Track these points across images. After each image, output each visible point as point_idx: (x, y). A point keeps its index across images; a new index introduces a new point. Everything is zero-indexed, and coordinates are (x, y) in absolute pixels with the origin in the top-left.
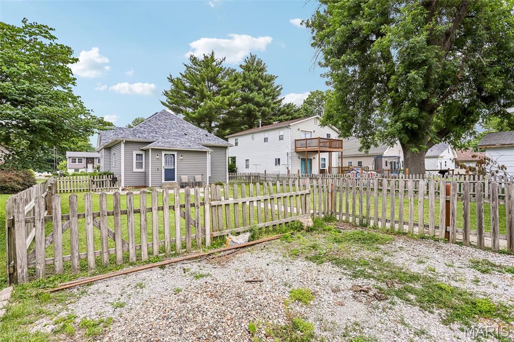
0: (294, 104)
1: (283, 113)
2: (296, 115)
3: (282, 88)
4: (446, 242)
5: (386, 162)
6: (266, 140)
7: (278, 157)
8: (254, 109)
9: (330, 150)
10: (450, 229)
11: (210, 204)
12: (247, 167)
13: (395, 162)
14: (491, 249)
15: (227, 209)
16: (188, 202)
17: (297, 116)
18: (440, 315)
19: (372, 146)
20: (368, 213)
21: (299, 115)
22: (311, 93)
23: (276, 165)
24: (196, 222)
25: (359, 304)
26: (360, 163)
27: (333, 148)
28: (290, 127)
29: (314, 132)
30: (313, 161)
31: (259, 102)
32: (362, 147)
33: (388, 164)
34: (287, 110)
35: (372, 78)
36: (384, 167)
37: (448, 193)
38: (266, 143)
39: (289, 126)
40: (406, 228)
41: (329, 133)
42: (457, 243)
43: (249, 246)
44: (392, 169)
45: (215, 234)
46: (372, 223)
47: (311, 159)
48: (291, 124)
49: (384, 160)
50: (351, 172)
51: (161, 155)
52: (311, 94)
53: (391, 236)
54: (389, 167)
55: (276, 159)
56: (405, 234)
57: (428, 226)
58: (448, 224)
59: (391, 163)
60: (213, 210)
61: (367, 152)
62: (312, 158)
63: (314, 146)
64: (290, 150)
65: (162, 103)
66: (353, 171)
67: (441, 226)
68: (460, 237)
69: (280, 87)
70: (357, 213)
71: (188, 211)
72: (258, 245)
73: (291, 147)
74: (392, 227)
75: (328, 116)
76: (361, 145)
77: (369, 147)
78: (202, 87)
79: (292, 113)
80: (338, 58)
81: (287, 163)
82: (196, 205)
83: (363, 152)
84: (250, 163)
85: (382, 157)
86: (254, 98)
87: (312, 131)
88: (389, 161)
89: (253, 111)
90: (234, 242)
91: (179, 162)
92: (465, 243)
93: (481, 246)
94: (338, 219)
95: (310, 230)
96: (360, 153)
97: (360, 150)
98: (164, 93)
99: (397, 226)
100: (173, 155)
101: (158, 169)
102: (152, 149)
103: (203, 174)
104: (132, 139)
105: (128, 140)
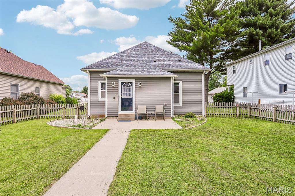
6: (267, 63)
7: (283, 83)
8: (257, 33)
12: (245, 95)
23: (281, 92)
31: (263, 24)
38: (267, 67)
51: (118, 83)
55: (281, 86)
65: (167, 42)
78: (197, 20)
84: (248, 91)
86: (257, 21)
89: (256, 35)
91: (136, 91)
98: (170, 33)
100: (131, 83)
101: (114, 98)
102: (108, 77)
103: (166, 104)
104: (95, 69)
105: (91, 70)
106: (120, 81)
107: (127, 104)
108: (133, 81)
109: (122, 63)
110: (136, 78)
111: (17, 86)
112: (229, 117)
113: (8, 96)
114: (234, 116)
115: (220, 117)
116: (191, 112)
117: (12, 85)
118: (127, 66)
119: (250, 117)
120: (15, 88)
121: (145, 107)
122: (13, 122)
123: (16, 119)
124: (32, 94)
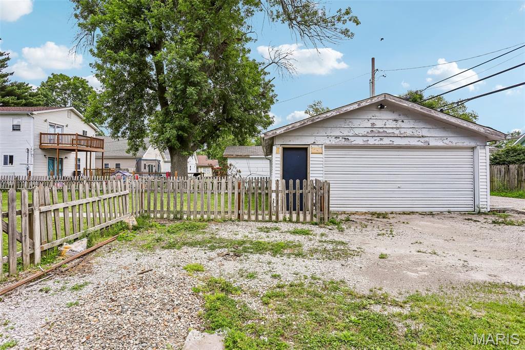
0: (29, 86)
1: (10, 93)
2: (33, 100)
3: (8, 59)
4: (239, 221)
5: (145, 164)
7: (9, 154)
9: (89, 149)
10: (241, 212)
11: (40, 210)
13: (152, 166)
14: (261, 221)
15: (56, 215)
16: (13, 209)
17: (35, 102)
18: (269, 254)
19: (141, 149)
20: (181, 208)
21: (37, 101)
22: (52, 74)
23: (6, 164)
24: (23, 235)
25: (231, 262)
26: (118, 166)
27: (93, 147)
28: (33, 116)
29: (67, 126)
30: (65, 161)
32: (131, 149)
33: (146, 167)
34: (18, 92)
35: (142, 82)
36: (143, 170)
37: (239, 188)
39: (32, 114)
40: (212, 217)
41: (85, 130)
42: (245, 221)
43: (88, 253)
44: (149, 172)
45: (46, 246)
46: (185, 217)
47: (62, 159)
48: (34, 113)
49: (143, 163)
50: (117, 175)
52: (52, 77)
53: (205, 223)
54: (147, 170)
55: (6, 156)
56: (212, 220)
57: (227, 212)
58: (239, 209)
59: (149, 166)
60: (42, 217)
61: (135, 155)
62: (63, 157)
63: (66, 142)
64: (32, 145)
66: (119, 174)
67: (235, 211)
68: (246, 217)
69: (7, 56)
70: (172, 209)
71: (13, 221)
72: (99, 249)
73: (34, 141)
74: (202, 216)
75: (95, 112)
76: (128, 147)
77: (137, 150)
79: (26, 96)
80: (116, 52)
81: (26, 163)
82: (23, 212)
83: (131, 154)
85: (141, 160)
87: (65, 125)
88: (147, 164)
90: (73, 251)
92: (249, 220)
93: (257, 220)
94: (153, 216)
95: (135, 228)
96: (127, 155)
97: (128, 151)
99: (205, 216)
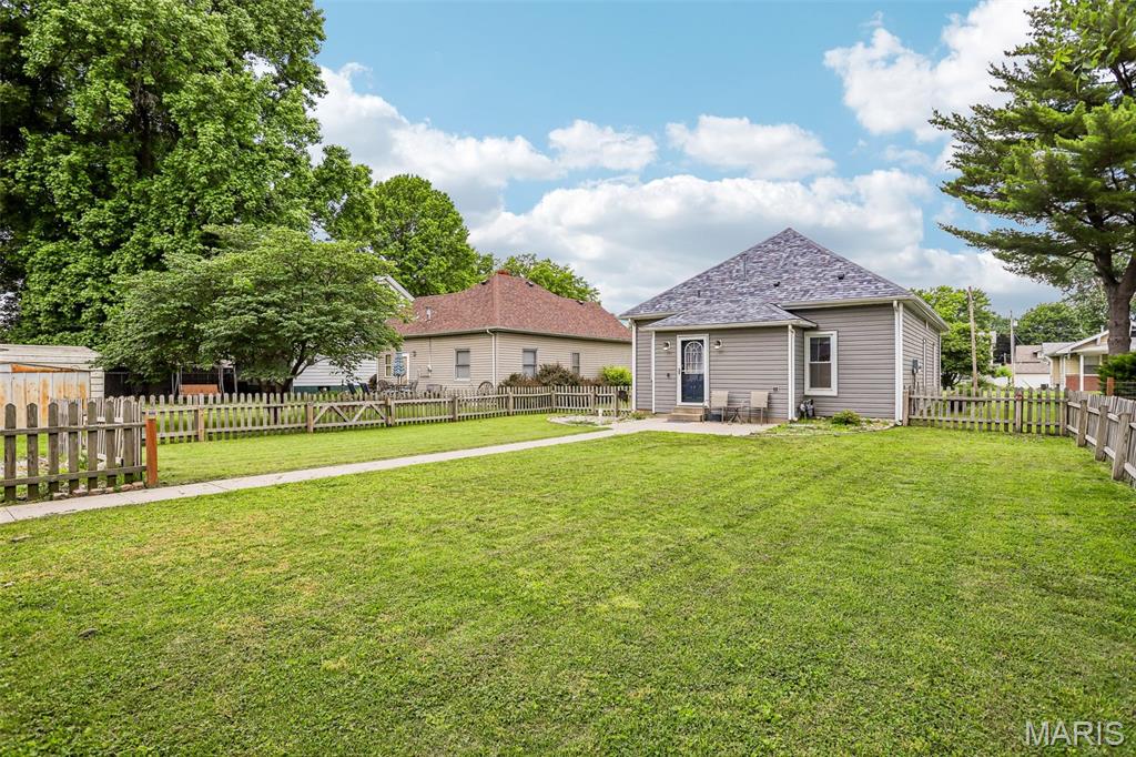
51: (675, 344)
91: (712, 359)
100: (702, 341)
101: (668, 375)
102: (656, 332)
103: (775, 389)
104: (643, 314)
105: (638, 316)
106: (679, 339)
107: (692, 389)
108: (705, 337)
109: (699, 296)
110: (710, 331)
111: (534, 352)
112: (989, 430)
113: (519, 370)
114: (1006, 430)
115: (955, 428)
116: (853, 411)
117: (525, 351)
118: (708, 302)
119: (1064, 435)
120: (531, 355)
121: (725, 393)
122: (508, 414)
123: (511, 410)
124: (558, 367)
